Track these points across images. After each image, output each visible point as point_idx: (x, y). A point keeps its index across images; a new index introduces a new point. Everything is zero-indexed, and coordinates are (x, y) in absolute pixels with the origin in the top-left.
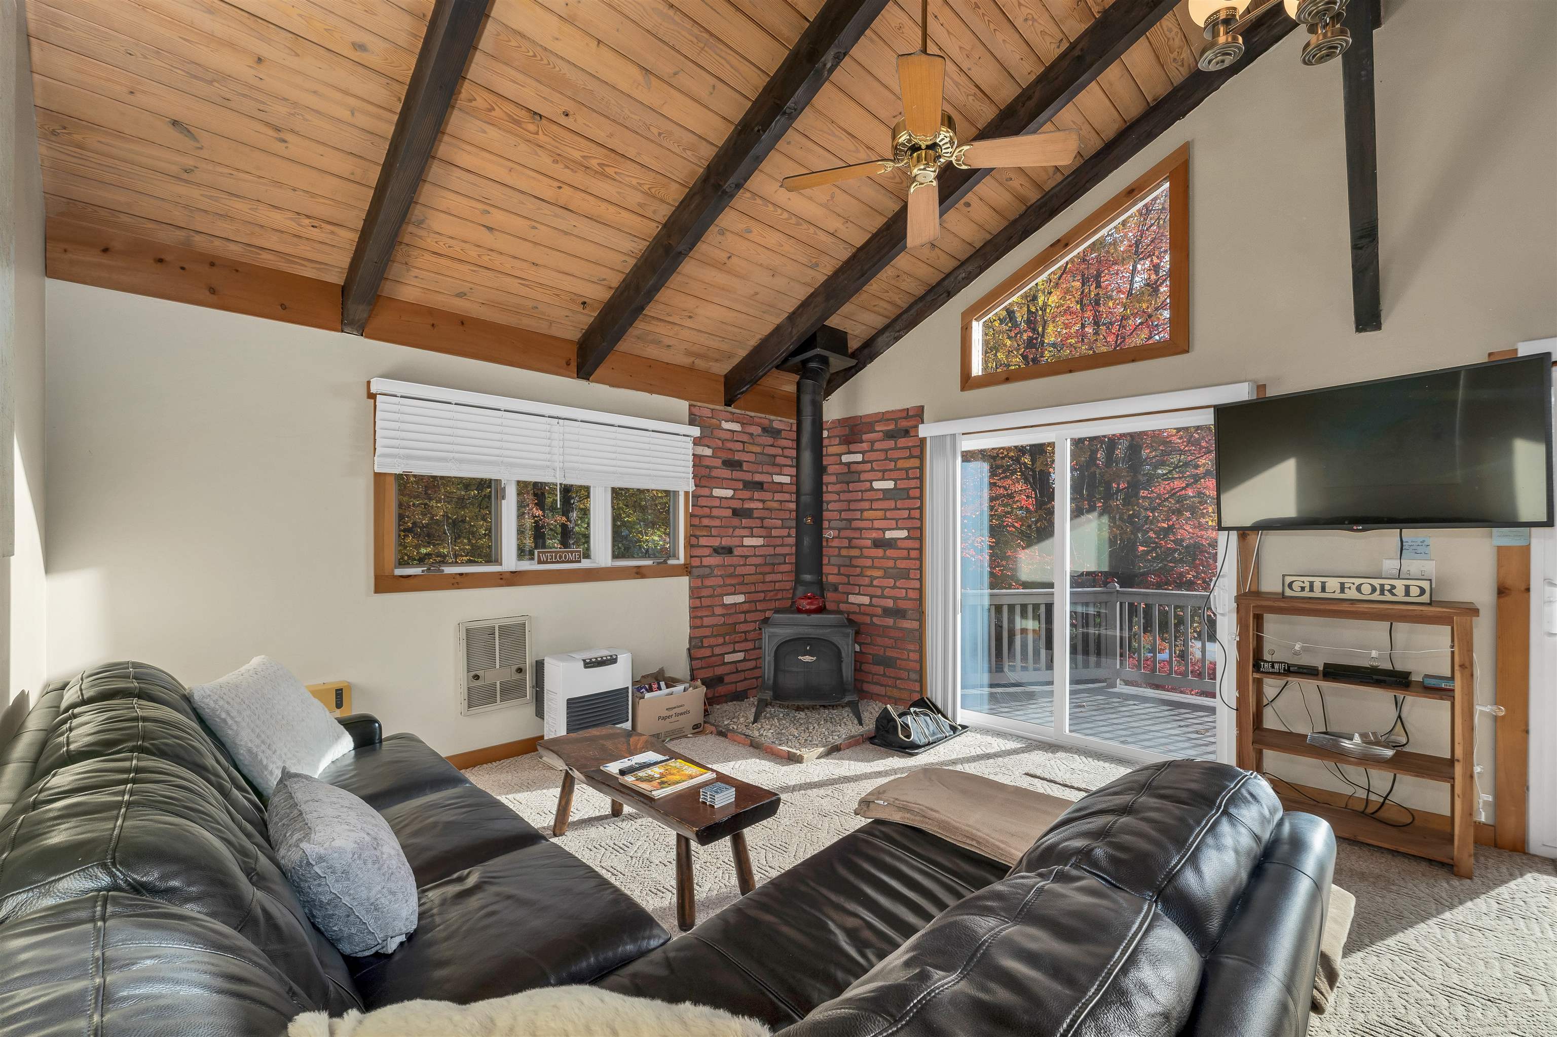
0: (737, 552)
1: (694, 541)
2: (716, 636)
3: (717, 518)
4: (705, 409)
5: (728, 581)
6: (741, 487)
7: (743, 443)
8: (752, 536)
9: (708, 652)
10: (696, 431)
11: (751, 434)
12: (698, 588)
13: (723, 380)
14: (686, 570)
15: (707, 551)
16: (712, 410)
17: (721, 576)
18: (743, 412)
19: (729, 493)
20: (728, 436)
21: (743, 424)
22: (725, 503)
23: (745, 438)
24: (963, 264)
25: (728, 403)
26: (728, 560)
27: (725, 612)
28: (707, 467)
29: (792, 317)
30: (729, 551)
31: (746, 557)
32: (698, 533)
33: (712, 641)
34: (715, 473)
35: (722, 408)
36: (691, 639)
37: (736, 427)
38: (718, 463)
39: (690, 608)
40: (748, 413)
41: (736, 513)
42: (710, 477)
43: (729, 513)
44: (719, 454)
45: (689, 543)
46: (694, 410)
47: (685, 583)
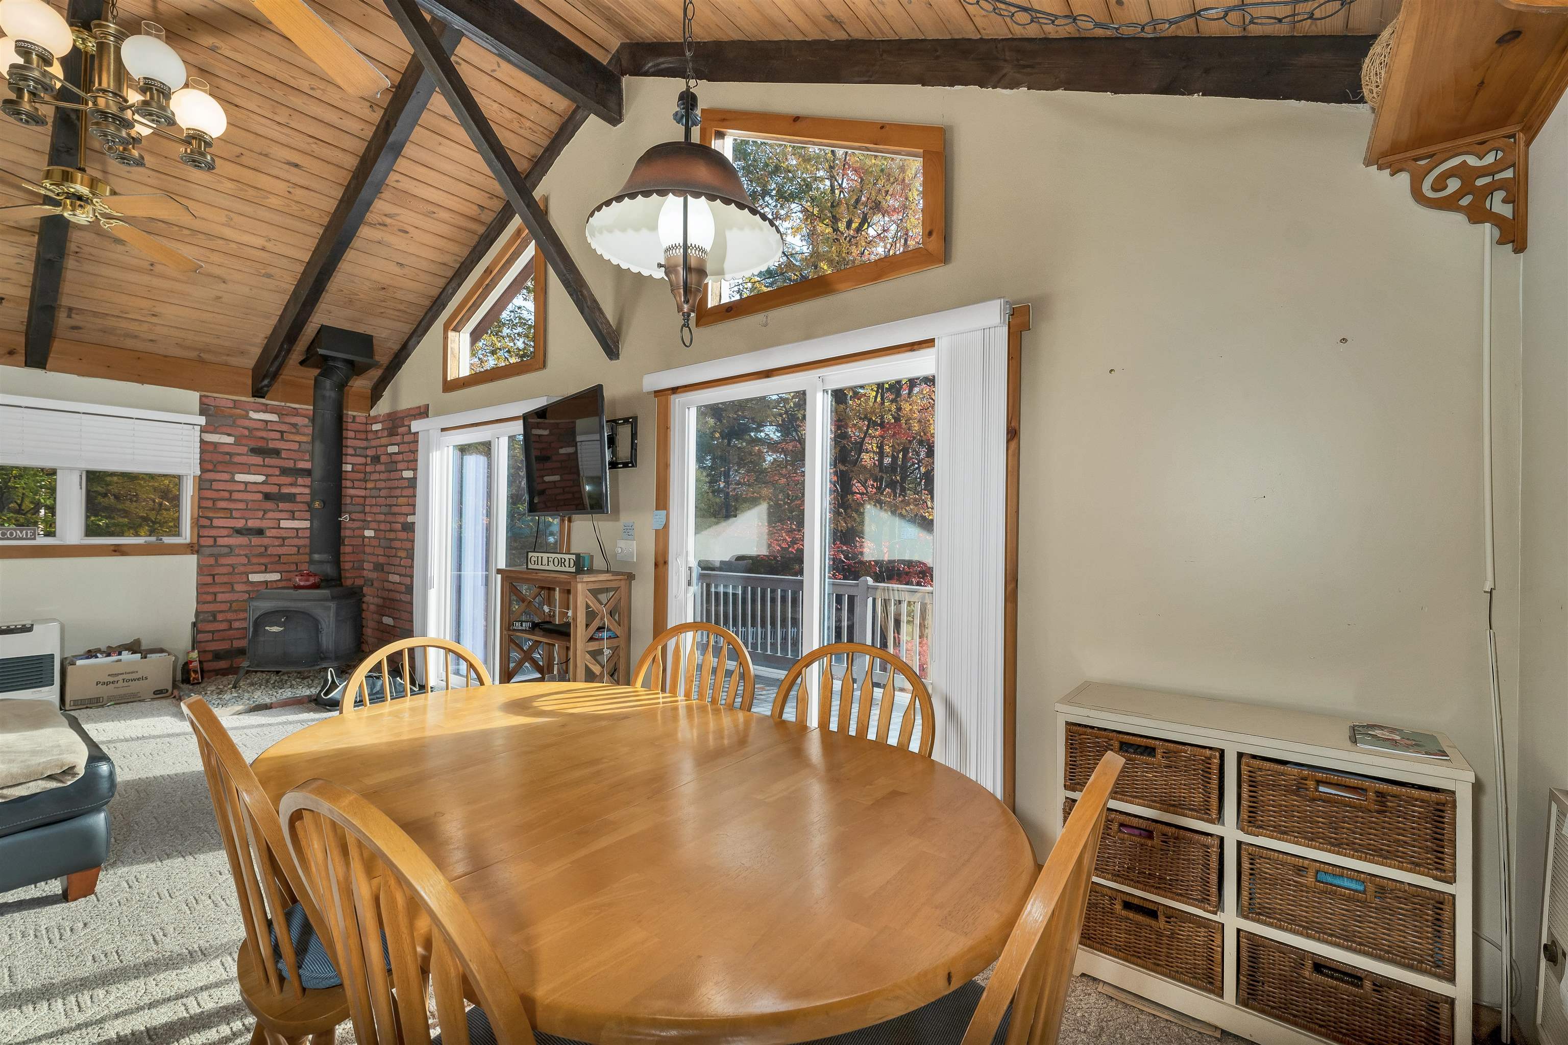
0: (268, 533)
1: (206, 522)
2: (236, 611)
3: (241, 501)
4: (224, 399)
5: (255, 560)
6: (278, 473)
7: (282, 432)
8: (294, 519)
9: (224, 626)
10: (202, 420)
11: (294, 425)
12: (211, 565)
13: (250, 373)
14: (193, 548)
15: (225, 532)
16: (235, 401)
17: (244, 555)
18: (283, 404)
19: (261, 478)
20: (260, 425)
21: (280, 415)
22: (254, 488)
23: (284, 428)
25: (258, 392)
26: (256, 540)
27: (250, 589)
28: (227, 453)
30: (260, 532)
31: (284, 539)
32: (211, 515)
33: (230, 616)
34: (237, 459)
35: (252, 399)
36: (197, 614)
37: (274, 417)
38: (245, 450)
39: (198, 584)
40: (288, 404)
41: (267, 497)
42: (231, 463)
43: (260, 497)
44: (244, 442)
45: (197, 524)
46: (205, 400)
47: (192, 560)
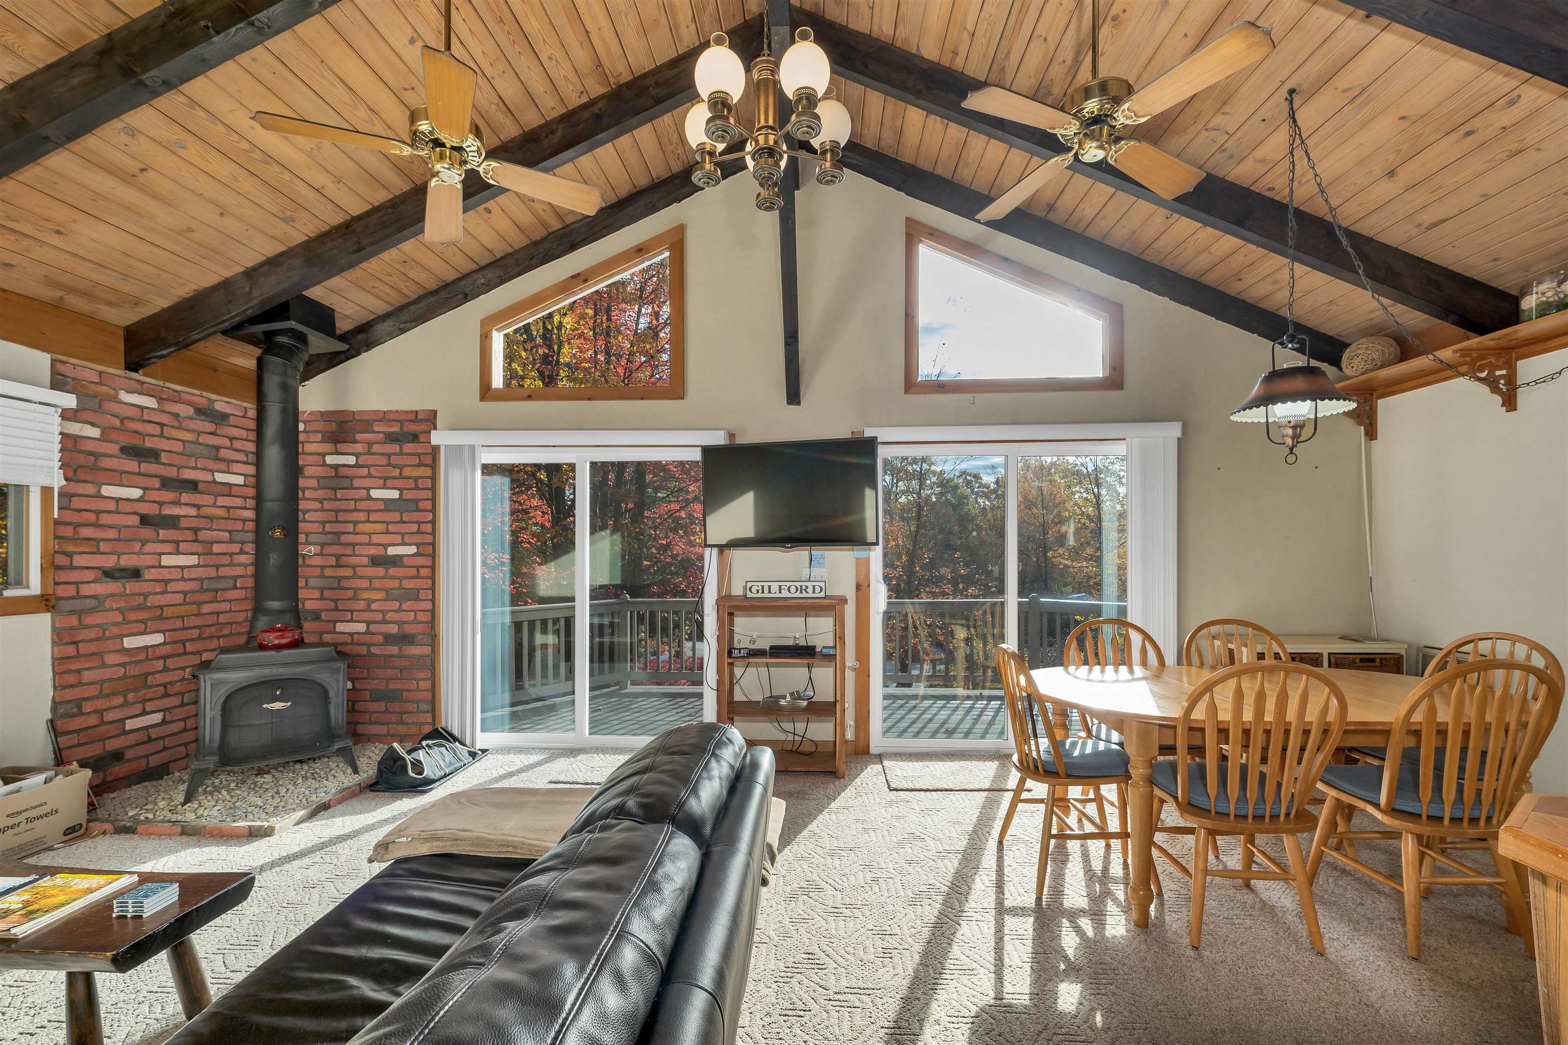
0: (147, 575)
1: (62, 560)
2: (107, 696)
3: (111, 527)
4: (87, 371)
5: (132, 616)
6: (157, 485)
7: (162, 425)
8: (178, 553)
9: (93, 720)
10: (69, 401)
11: (176, 416)
12: (71, 628)
13: (121, 333)
14: (45, 603)
15: (90, 575)
16: (101, 373)
17: (117, 609)
18: (161, 383)
19: (136, 493)
20: (134, 413)
21: (160, 400)
22: (127, 507)
23: (165, 419)
24: (482, 269)
25: (132, 366)
26: (131, 587)
27: (127, 659)
28: (90, 453)
29: (250, 274)
30: (135, 574)
31: (166, 582)
32: (71, 548)
33: (100, 704)
34: (105, 463)
35: (121, 372)
36: (55, 705)
37: (149, 402)
38: (114, 449)
39: (54, 659)
40: (168, 385)
41: (145, 520)
42: (95, 469)
43: (136, 520)
44: (114, 437)
45: (50, 565)
46: (61, 368)
47: (43, 622)
